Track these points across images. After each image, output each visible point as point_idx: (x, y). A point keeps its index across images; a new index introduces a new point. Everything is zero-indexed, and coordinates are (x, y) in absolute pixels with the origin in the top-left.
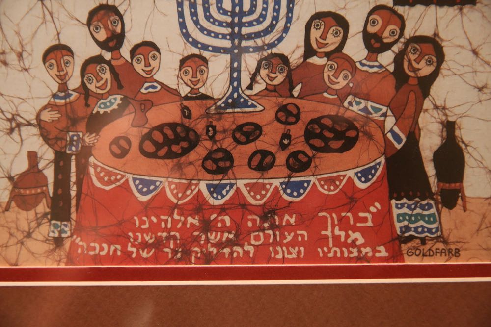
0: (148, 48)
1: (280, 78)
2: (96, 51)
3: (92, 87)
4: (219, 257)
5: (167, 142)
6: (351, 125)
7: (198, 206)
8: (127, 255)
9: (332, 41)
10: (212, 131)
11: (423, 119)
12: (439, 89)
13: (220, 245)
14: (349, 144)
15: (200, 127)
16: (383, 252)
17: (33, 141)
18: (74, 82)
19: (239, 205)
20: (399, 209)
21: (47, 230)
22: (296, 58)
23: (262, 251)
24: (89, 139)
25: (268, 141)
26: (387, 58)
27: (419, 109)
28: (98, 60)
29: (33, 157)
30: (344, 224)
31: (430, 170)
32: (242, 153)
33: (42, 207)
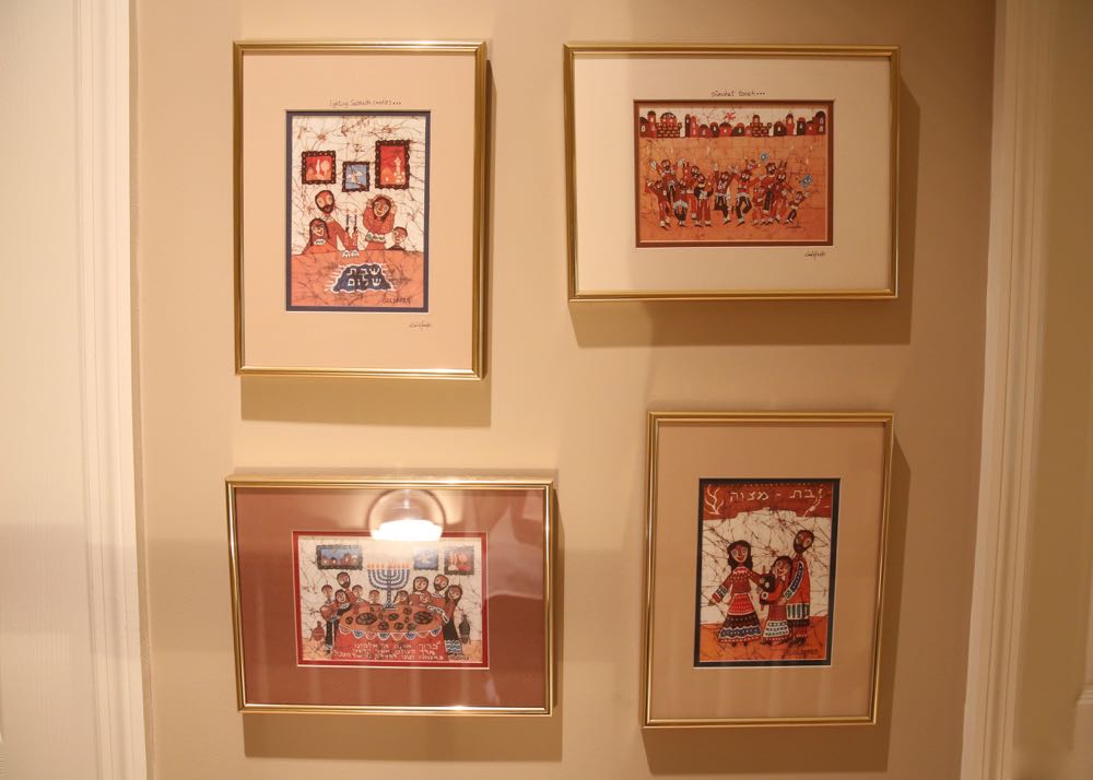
0: (358, 587)
1: (405, 599)
2: (340, 588)
3: (339, 600)
4: (385, 658)
5: (366, 620)
6: (429, 615)
7: (377, 641)
8: (352, 657)
9: (423, 587)
10: (381, 616)
11: (455, 614)
12: (461, 604)
13: (384, 654)
14: (429, 621)
15: (377, 614)
16: (442, 658)
17: (320, 618)
18: (333, 598)
19: (391, 641)
20: (447, 643)
21: (324, 647)
22: (410, 592)
23: (399, 657)
24: (338, 617)
25: (401, 619)
26: (442, 593)
27: (454, 609)
28: (341, 591)
29: (319, 622)
30: (427, 648)
31: (458, 630)
32: (392, 624)
33: (323, 640)
